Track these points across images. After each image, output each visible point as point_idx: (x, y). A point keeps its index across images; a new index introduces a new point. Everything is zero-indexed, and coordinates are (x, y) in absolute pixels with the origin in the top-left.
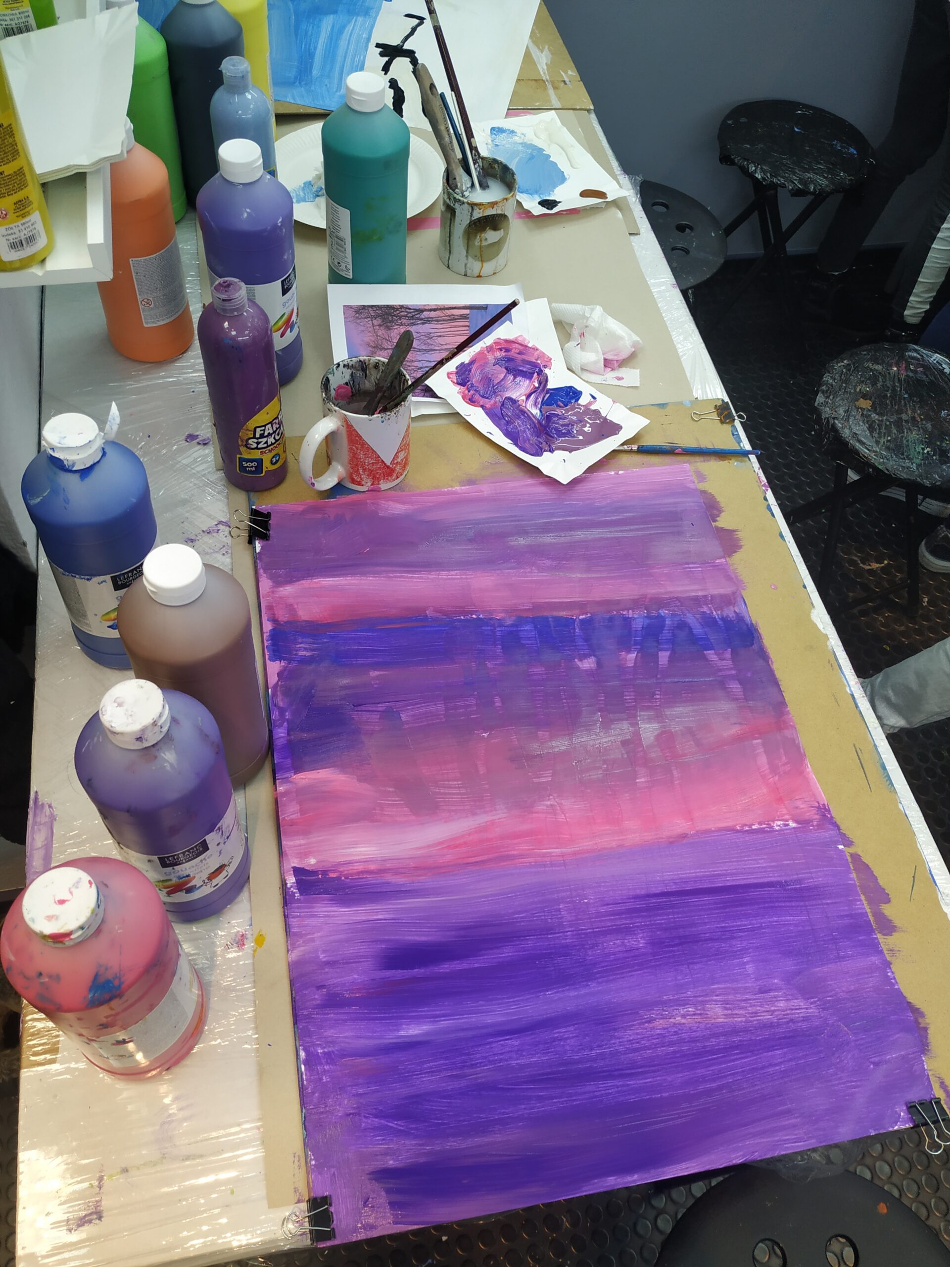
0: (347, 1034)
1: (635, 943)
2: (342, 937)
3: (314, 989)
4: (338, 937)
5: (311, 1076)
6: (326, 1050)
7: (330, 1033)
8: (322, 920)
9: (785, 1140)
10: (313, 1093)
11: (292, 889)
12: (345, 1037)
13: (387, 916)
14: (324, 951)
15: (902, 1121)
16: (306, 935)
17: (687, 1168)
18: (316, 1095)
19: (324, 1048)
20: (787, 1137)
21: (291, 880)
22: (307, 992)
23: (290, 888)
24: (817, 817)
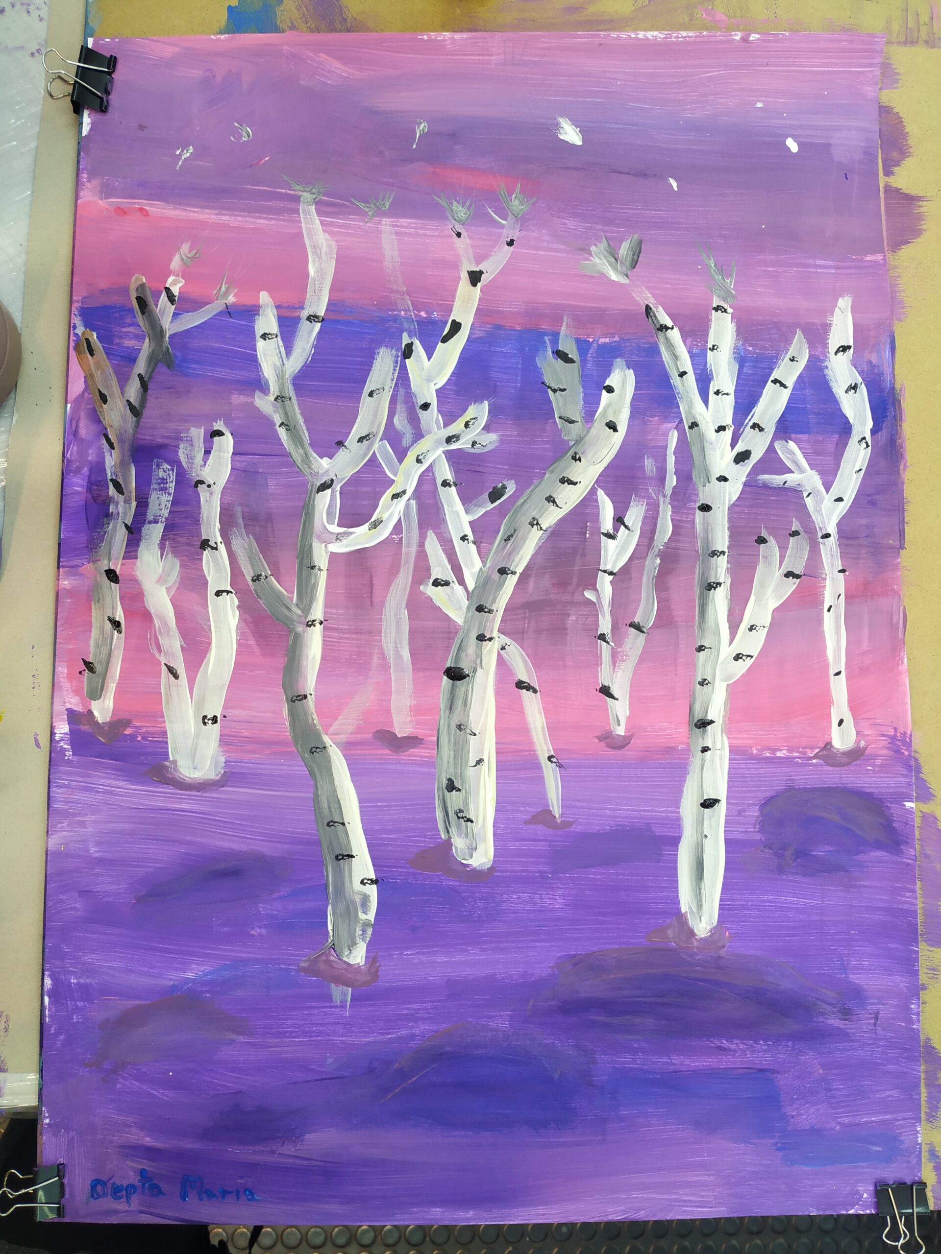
0: (114, 964)
1: (549, 901)
2: (127, 826)
3: (77, 895)
4: (119, 826)
5: (57, 1011)
6: (82, 981)
7: (90, 958)
8: (99, 797)
9: (685, 1201)
10: (57, 1034)
11: (62, 744)
12: (110, 968)
13: (195, 807)
14: (98, 844)
15: (862, 1205)
16: (75, 815)
17: (543, 1215)
18: (62, 1037)
19: (80, 978)
20: (691, 1198)
21: (63, 729)
22: (65, 898)
23: (59, 742)
24: (885, 752)
